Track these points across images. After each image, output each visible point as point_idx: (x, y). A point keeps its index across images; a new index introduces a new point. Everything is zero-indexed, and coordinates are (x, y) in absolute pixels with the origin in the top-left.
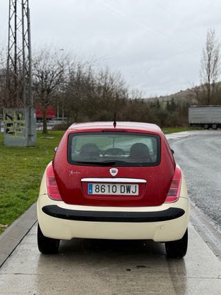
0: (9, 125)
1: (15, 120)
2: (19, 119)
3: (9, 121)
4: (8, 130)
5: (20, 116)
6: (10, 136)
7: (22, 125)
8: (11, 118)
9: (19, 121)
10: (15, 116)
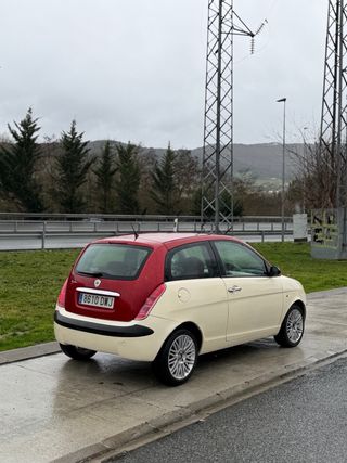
0: (317, 230)
1: (325, 225)
2: (329, 222)
3: (317, 225)
4: (316, 237)
5: (331, 219)
6: (318, 245)
7: (333, 231)
8: (320, 222)
9: (329, 226)
10: (325, 219)
